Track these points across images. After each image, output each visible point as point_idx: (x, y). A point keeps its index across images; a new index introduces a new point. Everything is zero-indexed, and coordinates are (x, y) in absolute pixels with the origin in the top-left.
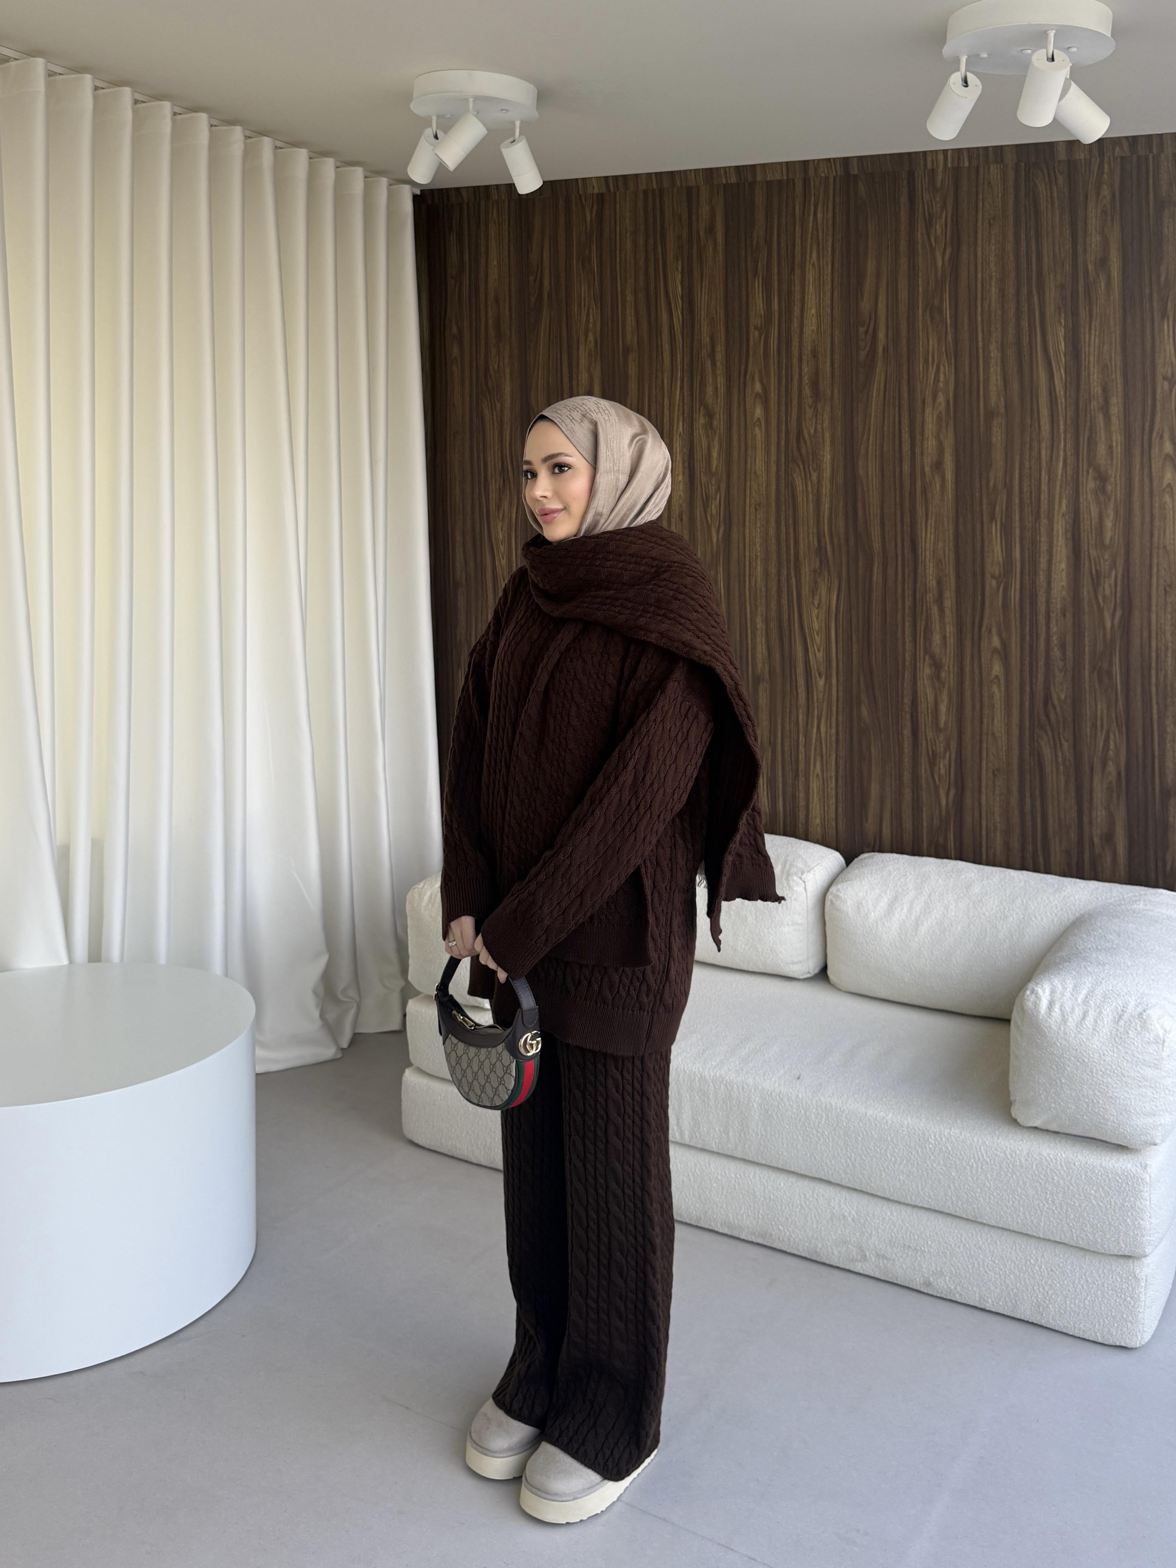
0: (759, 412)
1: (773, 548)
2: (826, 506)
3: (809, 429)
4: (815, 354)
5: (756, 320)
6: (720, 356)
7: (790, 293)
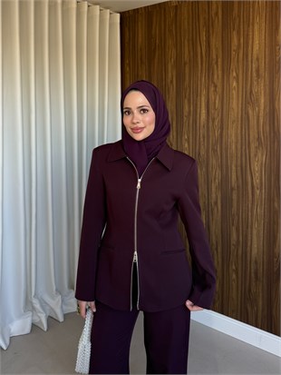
0: (235, 84)
1: (239, 138)
2: (261, 121)
3: (255, 90)
4: (258, 59)
5: (234, 48)
6: (220, 63)
7: (248, 35)
